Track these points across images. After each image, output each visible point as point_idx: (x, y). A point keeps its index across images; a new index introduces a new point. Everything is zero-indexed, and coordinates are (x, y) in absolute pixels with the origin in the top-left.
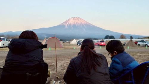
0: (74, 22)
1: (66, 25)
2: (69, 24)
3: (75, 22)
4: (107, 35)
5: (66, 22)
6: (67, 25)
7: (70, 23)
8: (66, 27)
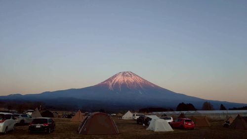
0: (124, 81)
1: (111, 84)
2: (115, 82)
3: (126, 80)
4: (181, 102)
5: (110, 80)
7: (117, 80)
8: (110, 87)
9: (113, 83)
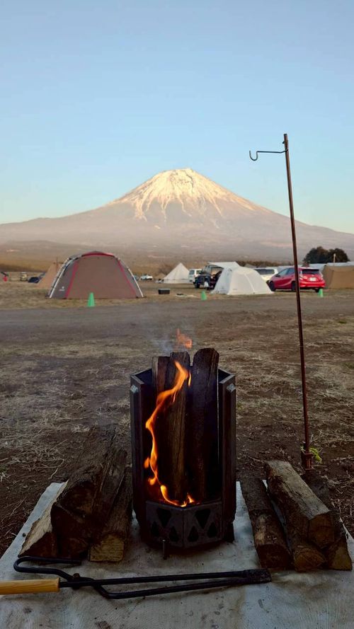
0: (174, 194)
1: (139, 204)
2: (151, 199)
3: (178, 193)
4: (316, 247)
5: (137, 193)
6: (144, 207)
7: (155, 194)
8: (139, 213)
9: (145, 202)
